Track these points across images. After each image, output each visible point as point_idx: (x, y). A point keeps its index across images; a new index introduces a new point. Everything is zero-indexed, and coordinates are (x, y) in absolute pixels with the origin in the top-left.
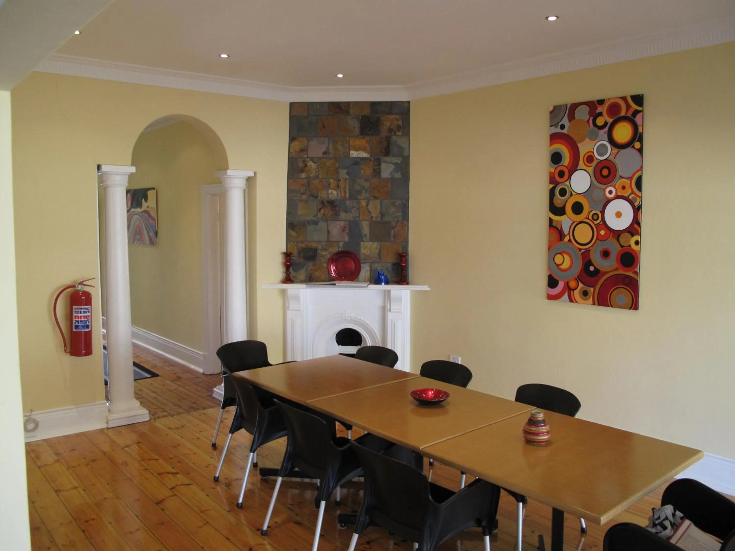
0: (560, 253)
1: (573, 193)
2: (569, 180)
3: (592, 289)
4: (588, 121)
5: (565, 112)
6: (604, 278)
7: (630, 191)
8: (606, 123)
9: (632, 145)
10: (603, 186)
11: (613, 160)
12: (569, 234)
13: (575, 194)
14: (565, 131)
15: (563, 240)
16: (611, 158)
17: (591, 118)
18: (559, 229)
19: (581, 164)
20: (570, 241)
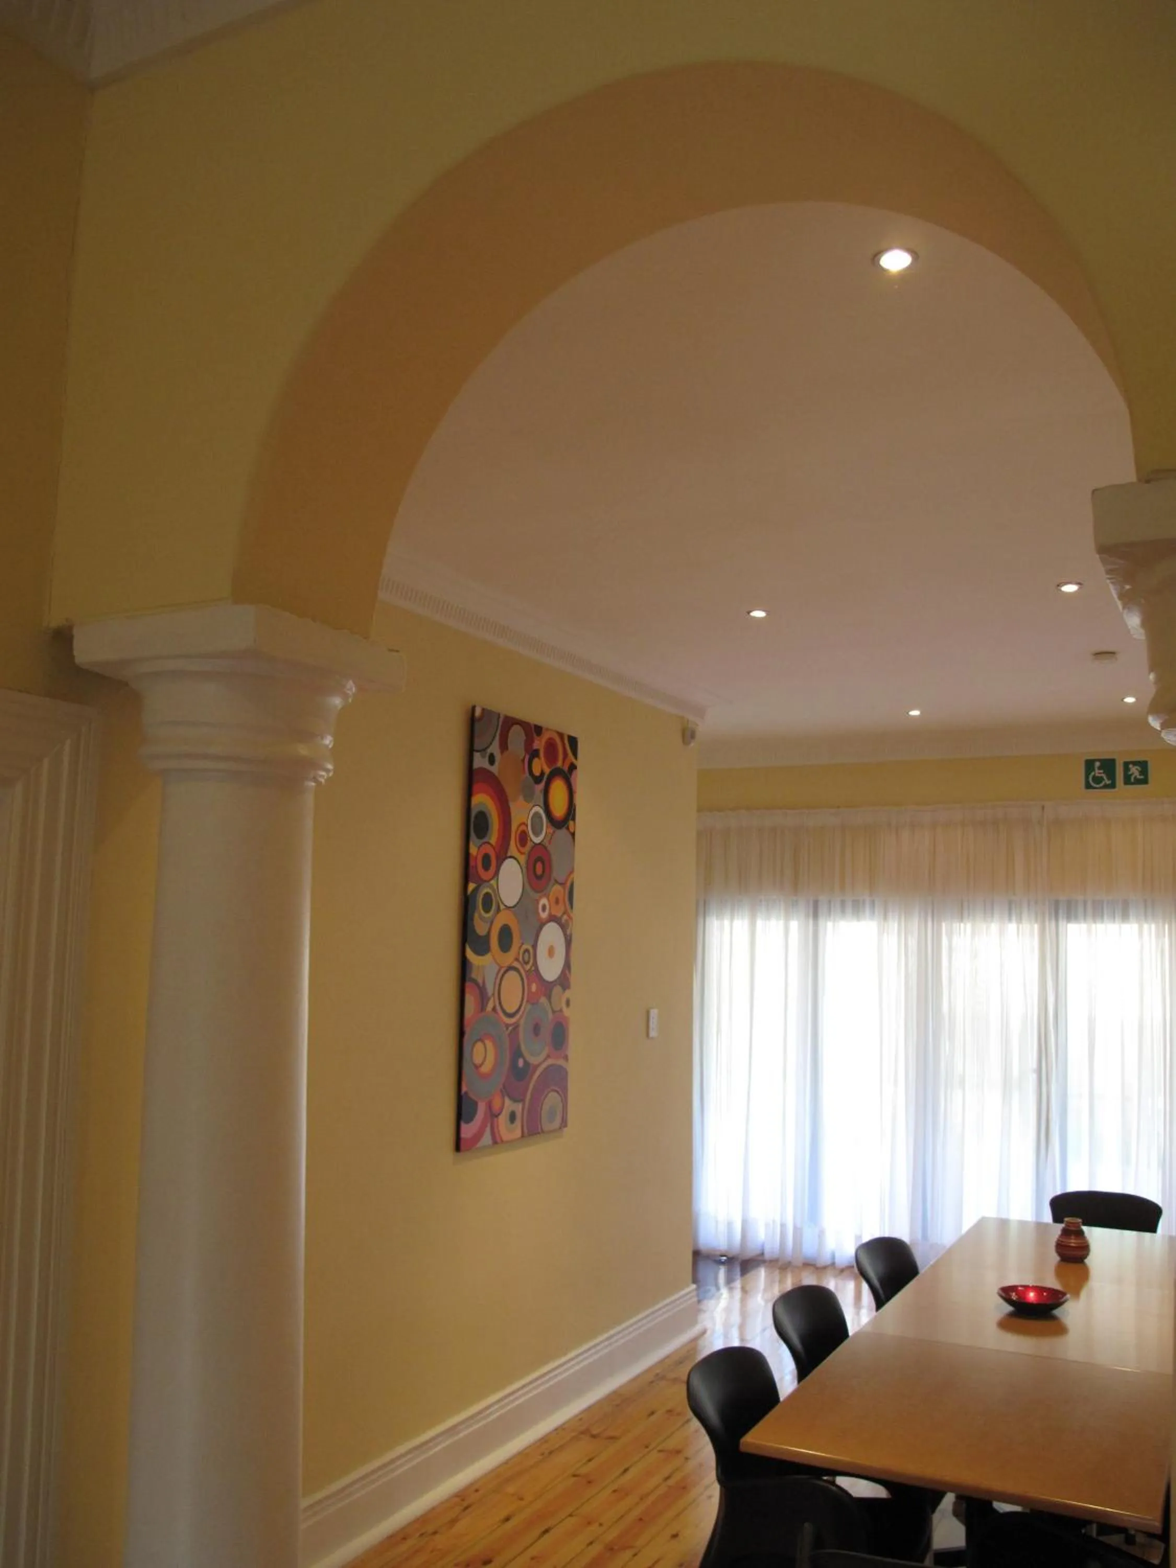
0: (481, 1040)
1: (502, 907)
2: (496, 879)
3: (520, 1105)
4: (523, 760)
5: (495, 729)
6: (538, 1073)
7: (563, 909)
8: (542, 774)
9: (566, 826)
10: (537, 896)
11: (547, 844)
12: (493, 994)
13: (504, 907)
14: (494, 769)
15: (486, 1009)
16: (546, 843)
17: (527, 757)
18: (481, 985)
19: (513, 849)
20: (494, 1009)
